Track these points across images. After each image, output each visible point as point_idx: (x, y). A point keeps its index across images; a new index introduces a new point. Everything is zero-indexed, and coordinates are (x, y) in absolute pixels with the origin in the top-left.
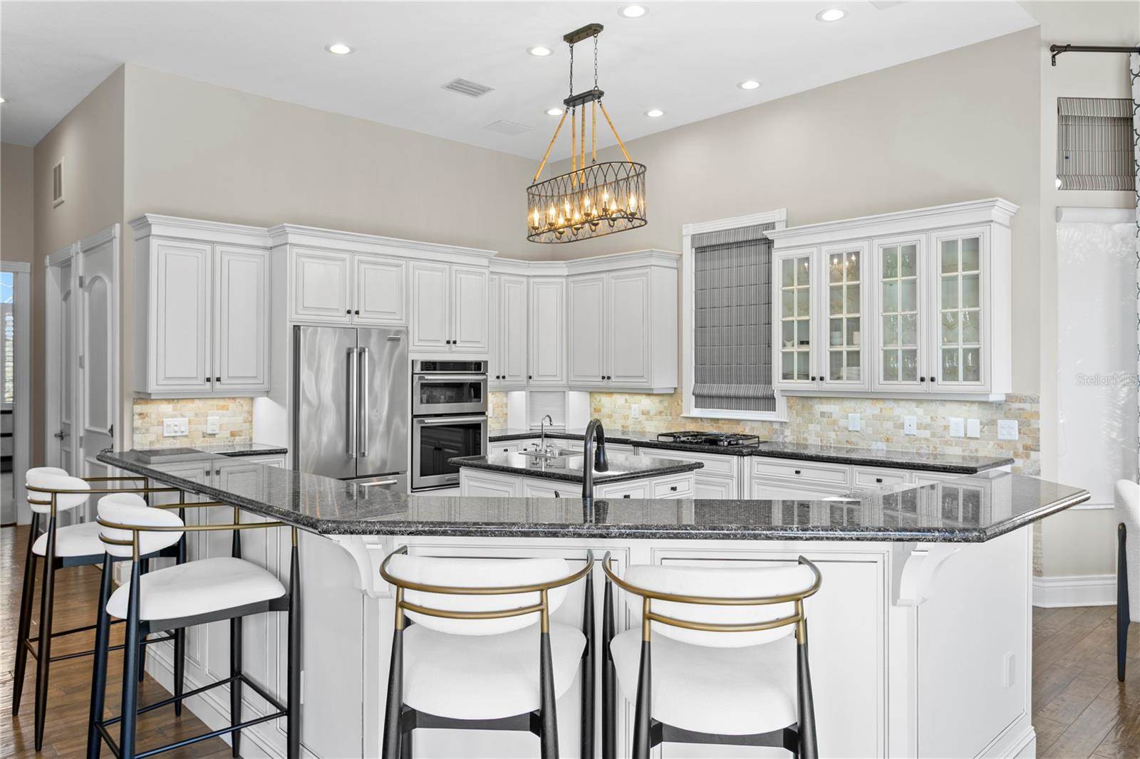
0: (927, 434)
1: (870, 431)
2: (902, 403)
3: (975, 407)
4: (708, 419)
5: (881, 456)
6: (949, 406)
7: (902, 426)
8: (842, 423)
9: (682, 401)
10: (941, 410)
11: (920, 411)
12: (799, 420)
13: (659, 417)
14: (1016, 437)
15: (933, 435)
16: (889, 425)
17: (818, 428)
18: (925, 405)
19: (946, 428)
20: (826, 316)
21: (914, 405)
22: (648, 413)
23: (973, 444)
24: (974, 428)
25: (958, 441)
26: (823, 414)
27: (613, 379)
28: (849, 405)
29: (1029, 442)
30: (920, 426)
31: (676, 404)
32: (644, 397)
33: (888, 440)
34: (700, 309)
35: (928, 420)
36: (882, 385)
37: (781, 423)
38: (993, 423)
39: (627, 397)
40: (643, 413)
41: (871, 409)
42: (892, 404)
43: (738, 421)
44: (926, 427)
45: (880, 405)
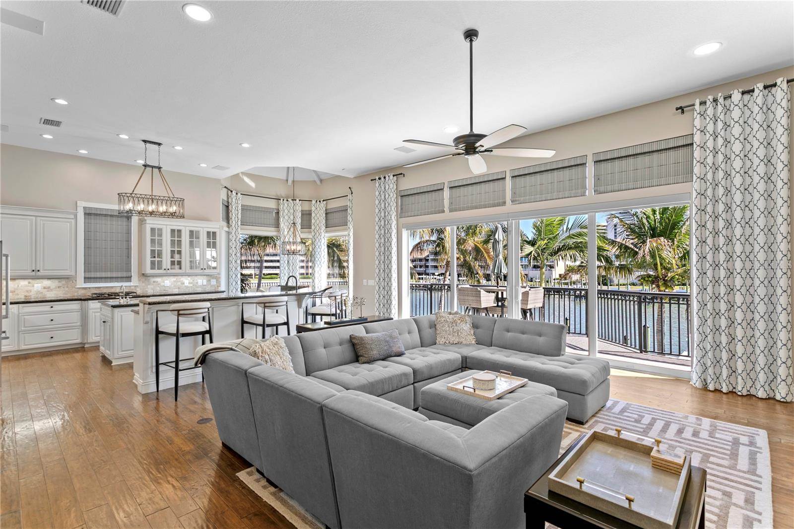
0: (192, 285)
1: (173, 286)
2: (184, 277)
3: (205, 276)
4: (93, 287)
5: (177, 293)
6: (199, 277)
7: (184, 283)
8: (162, 284)
9: (76, 281)
10: (196, 278)
11: (189, 279)
12: (144, 284)
13: (58, 289)
14: (215, 283)
15: (193, 285)
16: (179, 283)
17: (152, 286)
18: (191, 277)
19: (197, 283)
20: (169, 249)
21: (187, 277)
22: (49, 288)
23: (204, 287)
24: (205, 283)
25: (200, 286)
26: (154, 282)
27: (41, 271)
28: (164, 278)
29: (218, 285)
30: (189, 283)
31: (71, 282)
32: (46, 280)
33: (179, 288)
34: (87, 240)
35: (192, 281)
36: (189, 271)
37: (135, 286)
38: (210, 280)
39: (30, 281)
40: (44, 288)
41: (173, 279)
42: (180, 277)
43: (112, 287)
44: (191, 283)
45: (176, 277)
